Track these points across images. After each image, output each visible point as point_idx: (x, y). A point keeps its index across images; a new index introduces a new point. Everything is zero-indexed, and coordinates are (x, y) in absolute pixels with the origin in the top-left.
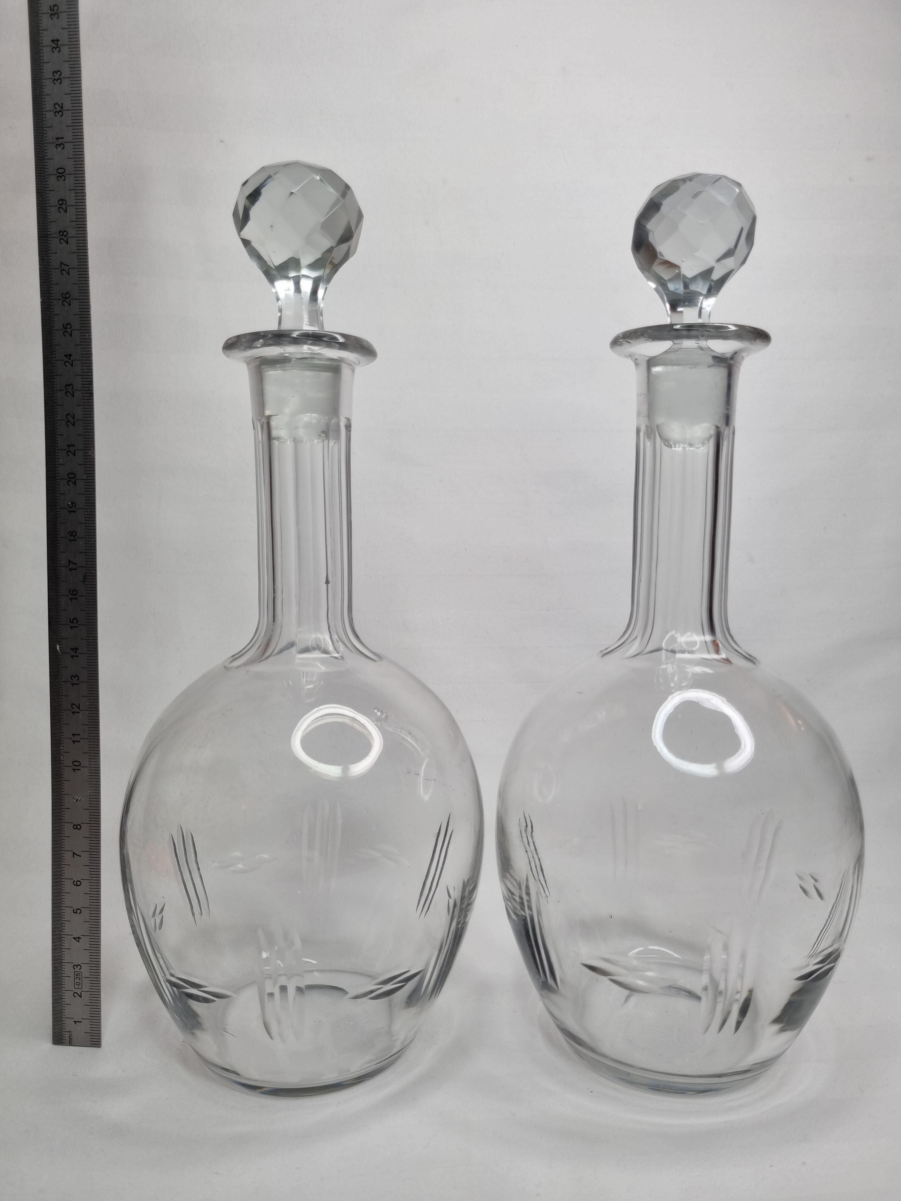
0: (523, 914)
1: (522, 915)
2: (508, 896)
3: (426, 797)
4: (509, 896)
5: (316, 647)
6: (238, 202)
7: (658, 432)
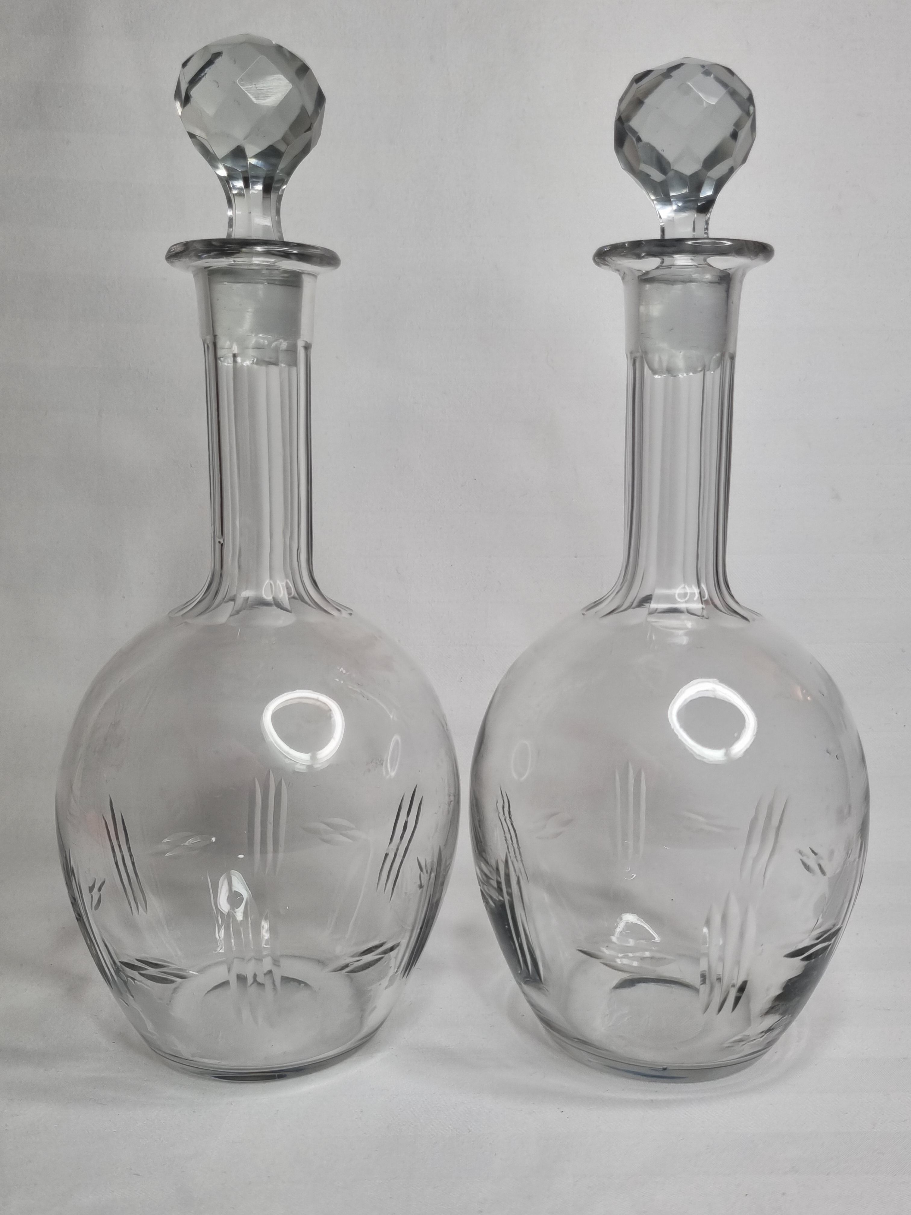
0: (501, 898)
1: (500, 900)
2: (483, 879)
3: (393, 774)
4: (485, 880)
5: (273, 602)
6: (180, 79)
7: (646, 362)
